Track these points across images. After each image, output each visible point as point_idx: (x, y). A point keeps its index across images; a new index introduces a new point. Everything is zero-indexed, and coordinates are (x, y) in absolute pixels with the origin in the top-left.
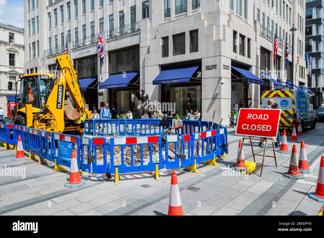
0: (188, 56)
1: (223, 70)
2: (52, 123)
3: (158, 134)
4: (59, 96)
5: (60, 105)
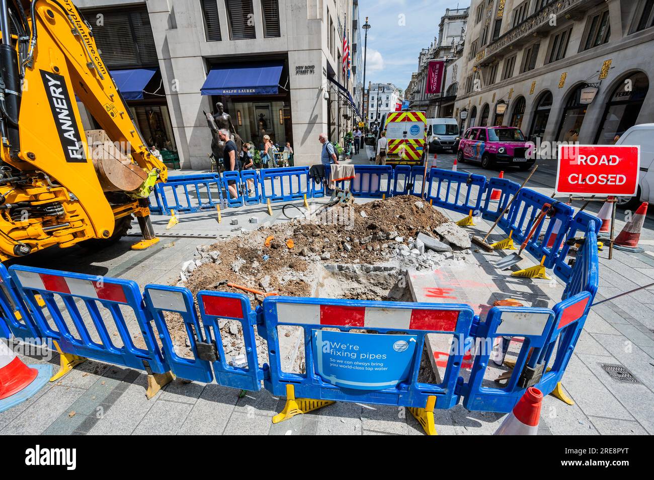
0: (261, 44)
1: (323, 76)
2: (68, 212)
3: (305, 195)
4: (60, 116)
5: (74, 150)
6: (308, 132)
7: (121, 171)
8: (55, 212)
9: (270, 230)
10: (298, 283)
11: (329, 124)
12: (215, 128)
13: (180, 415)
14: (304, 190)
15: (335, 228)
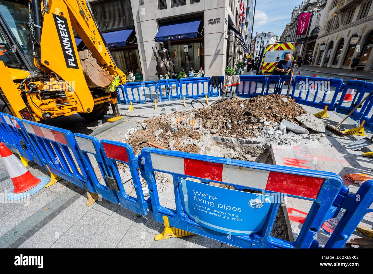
0: (188, 8)
1: (225, 24)
2: (68, 96)
3: (207, 95)
4: (64, 41)
5: (72, 61)
6: (214, 60)
7: (98, 75)
8: (61, 96)
9: (180, 114)
10: (192, 146)
11: (228, 56)
12: (158, 56)
13: (101, 221)
14: (206, 92)
15: (222, 114)
